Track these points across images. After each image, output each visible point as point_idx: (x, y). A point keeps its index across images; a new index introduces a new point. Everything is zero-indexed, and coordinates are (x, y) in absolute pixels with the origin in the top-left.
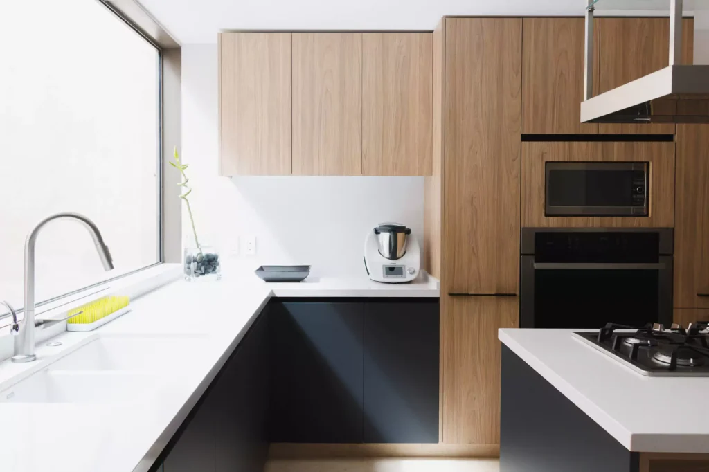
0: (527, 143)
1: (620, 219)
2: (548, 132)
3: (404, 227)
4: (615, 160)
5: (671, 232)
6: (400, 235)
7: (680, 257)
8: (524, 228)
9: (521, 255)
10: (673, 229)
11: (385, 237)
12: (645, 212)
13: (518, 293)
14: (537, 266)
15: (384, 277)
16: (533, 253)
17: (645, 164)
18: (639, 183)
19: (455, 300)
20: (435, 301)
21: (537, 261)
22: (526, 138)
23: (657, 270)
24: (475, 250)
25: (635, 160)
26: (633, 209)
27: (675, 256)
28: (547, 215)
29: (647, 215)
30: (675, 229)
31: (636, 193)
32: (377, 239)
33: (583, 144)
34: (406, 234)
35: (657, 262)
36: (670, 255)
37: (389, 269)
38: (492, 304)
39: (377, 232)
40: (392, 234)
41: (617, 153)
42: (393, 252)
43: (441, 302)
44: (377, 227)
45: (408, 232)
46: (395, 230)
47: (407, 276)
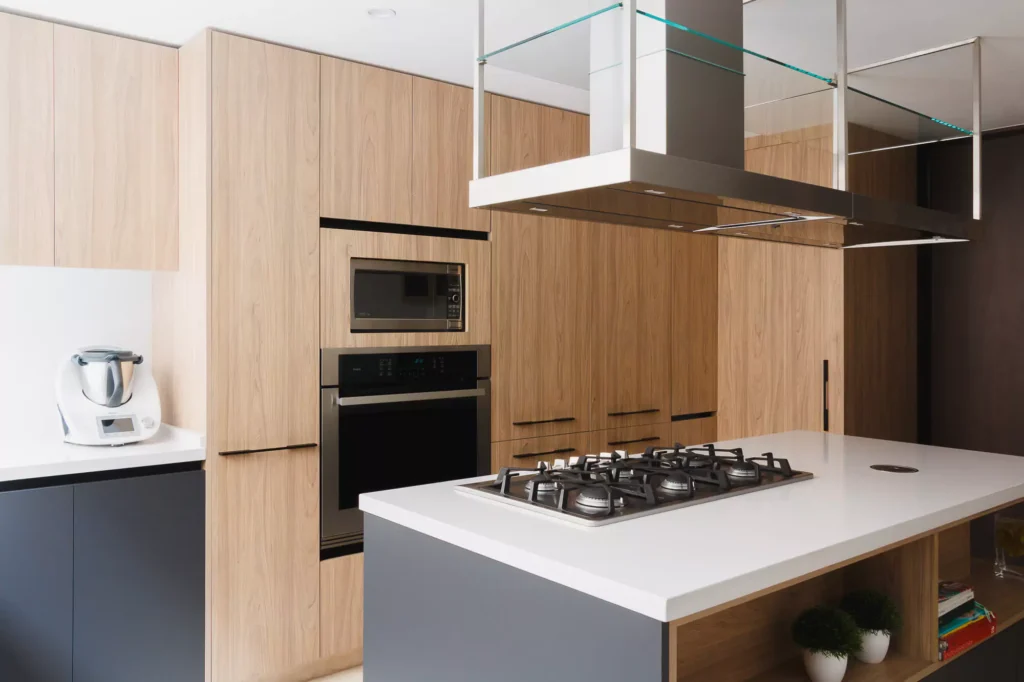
0: (328, 230)
1: (436, 334)
2: (354, 217)
3: (130, 354)
4: (431, 260)
5: (488, 350)
6: (126, 366)
7: (496, 380)
9: (321, 387)
10: (490, 346)
11: (97, 372)
12: (460, 325)
13: (317, 442)
14: (342, 402)
15: (101, 437)
16: (336, 383)
17: (460, 268)
18: (454, 290)
19: (228, 461)
20: (196, 466)
21: (341, 396)
22: (326, 223)
23: (475, 397)
24: (258, 385)
25: (451, 261)
26: (449, 324)
27: (492, 379)
28: (353, 331)
29: (463, 330)
30: (492, 347)
31: (452, 302)
32: (81, 377)
33: (395, 236)
34: (135, 363)
35: (475, 387)
36: (487, 378)
37: (107, 423)
38: (281, 461)
39: (82, 362)
40: (113, 364)
41: (432, 250)
42: (115, 393)
43: (207, 468)
44: (81, 355)
45: (138, 360)
46: (118, 358)
47: (143, 432)
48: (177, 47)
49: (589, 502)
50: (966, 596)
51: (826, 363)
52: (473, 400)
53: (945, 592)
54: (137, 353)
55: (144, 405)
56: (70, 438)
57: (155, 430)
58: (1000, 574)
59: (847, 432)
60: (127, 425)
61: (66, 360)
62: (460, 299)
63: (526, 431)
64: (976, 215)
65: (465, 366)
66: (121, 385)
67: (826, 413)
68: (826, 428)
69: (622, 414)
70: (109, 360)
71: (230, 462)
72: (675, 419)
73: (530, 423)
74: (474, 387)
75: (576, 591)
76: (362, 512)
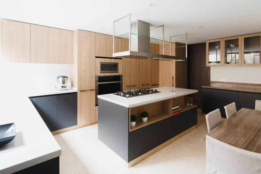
1: (114, 73)
2: (101, 56)
3: (66, 76)
4: (113, 62)
5: (122, 75)
6: (65, 78)
7: (123, 80)
8: (96, 76)
9: (96, 81)
11: (61, 79)
13: (95, 89)
14: (99, 83)
16: (98, 80)
17: (118, 63)
20: (76, 93)
21: (99, 82)
22: (96, 57)
24: (86, 81)
25: (116, 62)
26: (116, 72)
28: (101, 73)
29: (118, 73)
31: (116, 68)
32: (58, 80)
33: (107, 59)
36: (122, 80)
37: (62, 87)
38: (89, 92)
39: (58, 78)
40: (63, 78)
41: (113, 61)
42: (64, 82)
43: (78, 93)
44: (58, 77)
45: (67, 77)
46: (64, 77)
47: (68, 88)
48: (73, 31)
49: (128, 96)
50: (178, 107)
51: (173, 77)
52: (120, 83)
53: (173, 107)
54: (67, 76)
55: (68, 84)
56: (56, 89)
57: (70, 88)
58: (188, 105)
59: (176, 87)
60: (65, 87)
61: (56, 78)
62: (118, 68)
63: (128, 87)
64: (186, 57)
65: (118, 78)
66: (64, 81)
67: (173, 84)
68: (173, 86)
69: (144, 85)
70: (63, 77)
71: (81, 92)
72: (152, 85)
73: (129, 86)
74: (120, 81)
75: (115, 104)
76: (98, 98)
